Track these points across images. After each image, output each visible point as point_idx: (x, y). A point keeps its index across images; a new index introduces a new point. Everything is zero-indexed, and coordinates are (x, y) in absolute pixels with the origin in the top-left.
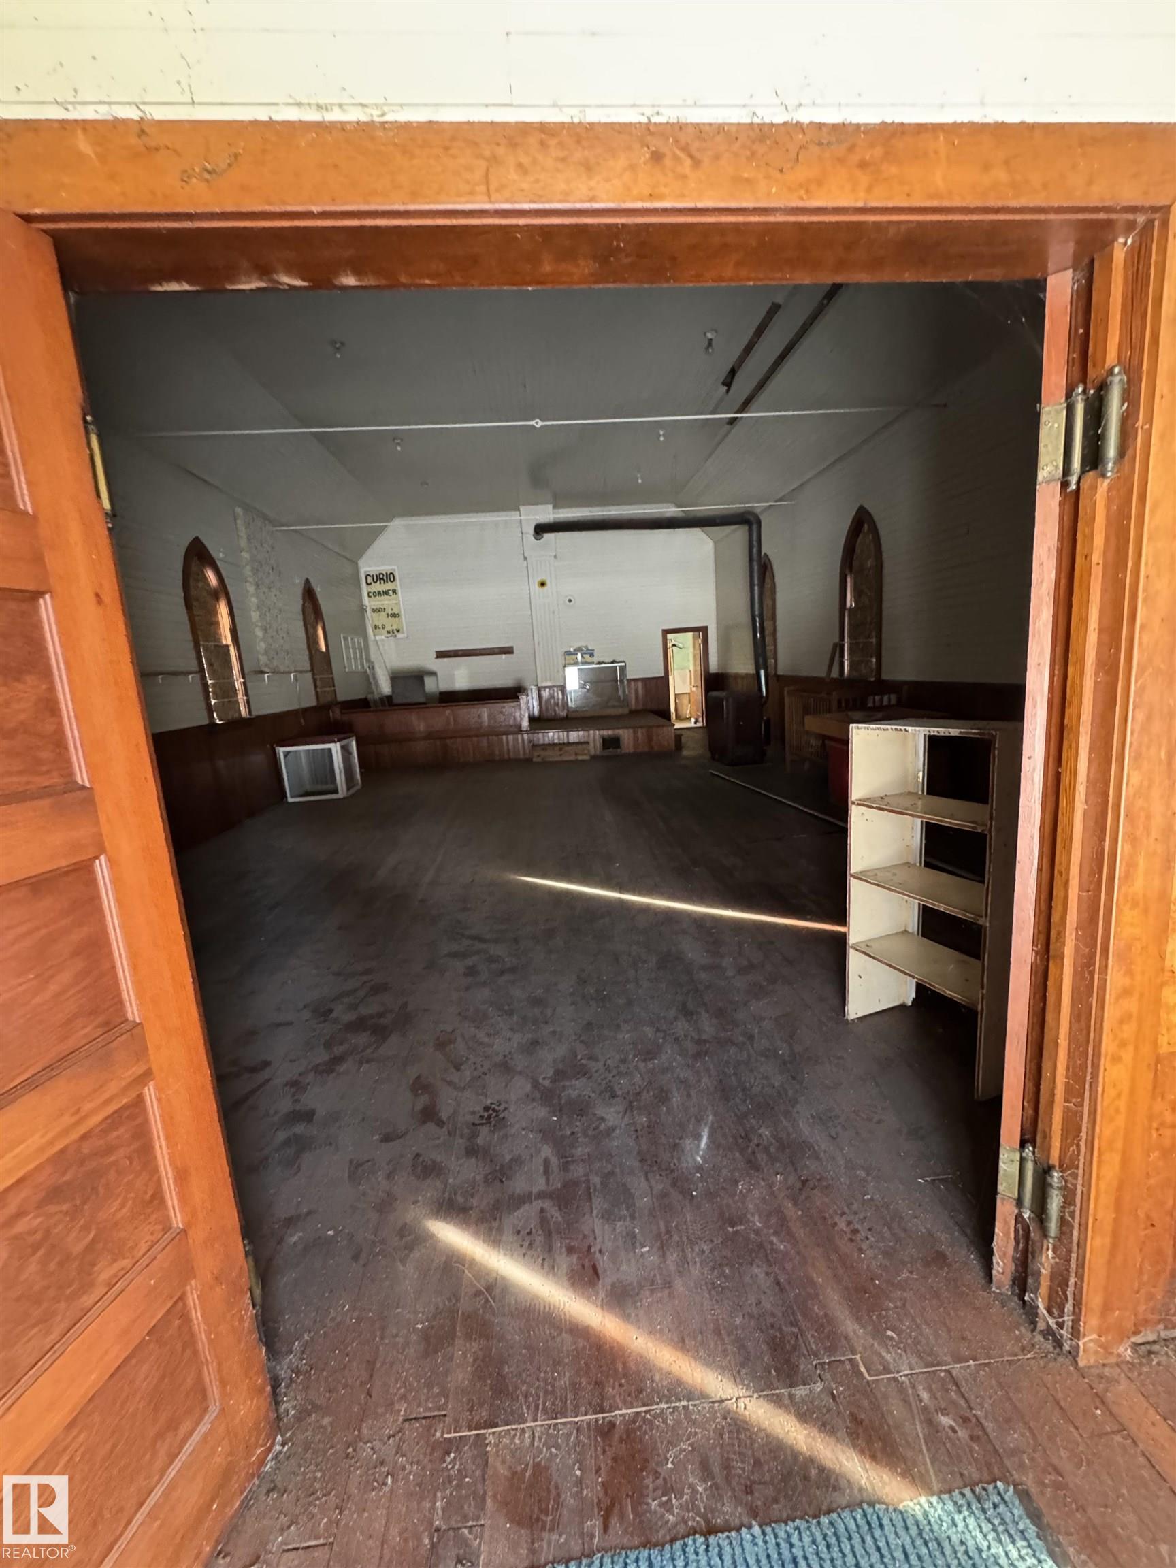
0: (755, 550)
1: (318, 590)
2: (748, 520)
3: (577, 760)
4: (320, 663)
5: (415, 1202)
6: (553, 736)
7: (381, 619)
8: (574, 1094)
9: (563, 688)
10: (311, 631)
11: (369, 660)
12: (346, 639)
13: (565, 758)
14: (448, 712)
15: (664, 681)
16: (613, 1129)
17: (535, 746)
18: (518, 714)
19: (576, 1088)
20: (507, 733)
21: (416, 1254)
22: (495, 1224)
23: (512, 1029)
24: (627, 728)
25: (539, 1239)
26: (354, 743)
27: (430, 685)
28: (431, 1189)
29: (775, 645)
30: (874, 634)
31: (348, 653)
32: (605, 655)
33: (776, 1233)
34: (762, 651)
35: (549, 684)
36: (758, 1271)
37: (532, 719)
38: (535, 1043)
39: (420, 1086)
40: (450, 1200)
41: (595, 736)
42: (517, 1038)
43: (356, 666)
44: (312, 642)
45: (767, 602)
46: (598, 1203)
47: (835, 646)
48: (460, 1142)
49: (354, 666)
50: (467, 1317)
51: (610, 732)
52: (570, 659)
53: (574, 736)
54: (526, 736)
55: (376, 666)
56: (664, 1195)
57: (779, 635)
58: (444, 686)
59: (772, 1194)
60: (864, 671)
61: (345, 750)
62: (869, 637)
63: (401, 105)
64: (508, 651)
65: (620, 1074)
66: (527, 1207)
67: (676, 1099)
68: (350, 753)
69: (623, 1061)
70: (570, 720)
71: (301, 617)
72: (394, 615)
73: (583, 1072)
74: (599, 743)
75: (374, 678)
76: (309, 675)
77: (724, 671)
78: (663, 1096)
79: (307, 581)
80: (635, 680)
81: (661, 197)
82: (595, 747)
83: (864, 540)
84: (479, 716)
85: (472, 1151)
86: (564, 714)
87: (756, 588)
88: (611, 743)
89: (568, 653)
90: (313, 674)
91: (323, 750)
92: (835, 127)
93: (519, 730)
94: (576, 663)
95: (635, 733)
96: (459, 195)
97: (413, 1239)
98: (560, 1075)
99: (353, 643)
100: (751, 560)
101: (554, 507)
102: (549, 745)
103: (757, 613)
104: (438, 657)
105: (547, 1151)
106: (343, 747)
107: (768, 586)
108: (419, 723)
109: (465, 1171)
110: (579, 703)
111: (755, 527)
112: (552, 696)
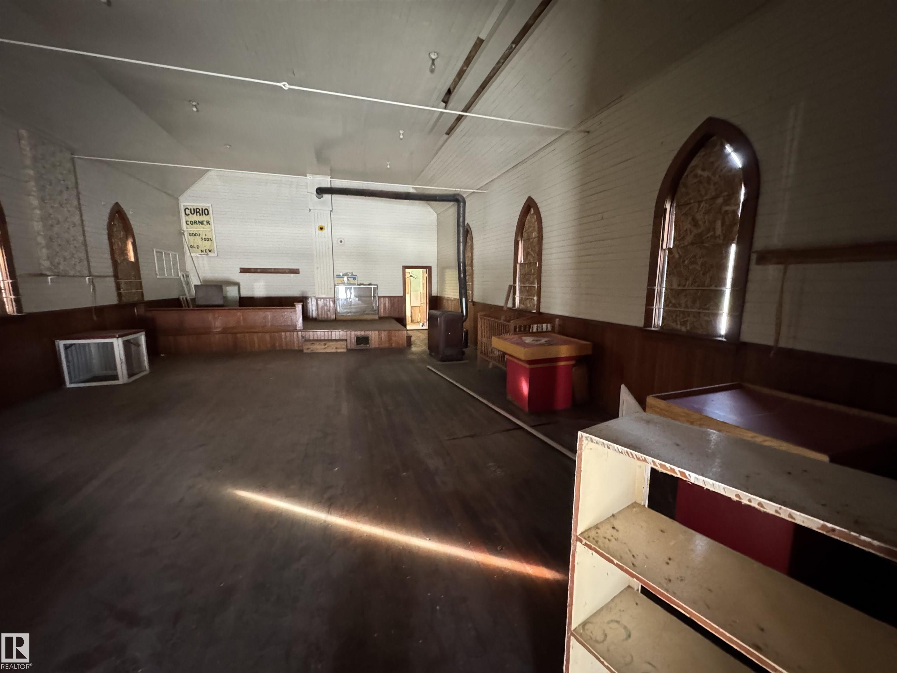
0: (461, 219)
1: (129, 213)
2: (457, 199)
3: (336, 352)
4: (126, 270)
6: (320, 334)
7: (197, 241)
9: (334, 300)
10: (117, 242)
12: (159, 253)
13: (328, 350)
17: (307, 340)
18: (294, 317)
20: (285, 331)
24: (374, 330)
26: (142, 337)
29: (472, 283)
30: (536, 281)
31: (160, 264)
32: (364, 280)
34: (464, 285)
35: (324, 296)
41: (351, 335)
43: (169, 275)
44: (118, 253)
45: (468, 254)
47: (510, 286)
49: (167, 274)
51: (362, 333)
52: (340, 280)
54: (300, 333)
55: (191, 275)
57: (475, 275)
58: (245, 293)
60: (529, 305)
61: (131, 343)
62: (533, 283)
64: (295, 271)
68: (137, 346)
70: (336, 322)
71: (106, 232)
72: (207, 239)
74: (354, 340)
75: (188, 284)
76: (112, 279)
77: (441, 296)
79: (117, 204)
80: (384, 297)
82: (351, 343)
83: (531, 218)
86: (333, 317)
87: (461, 244)
88: (363, 340)
89: (339, 276)
90: (117, 279)
93: (295, 329)
94: (343, 283)
95: (380, 334)
99: (167, 257)
100: (458, 226)
101: (331, 177)
102: (317, 340)
103: (461, 260)
104: (242, 272)
106: (127, 342)
107: (469, 244)
111: (462, 205)
112: (325, 305)
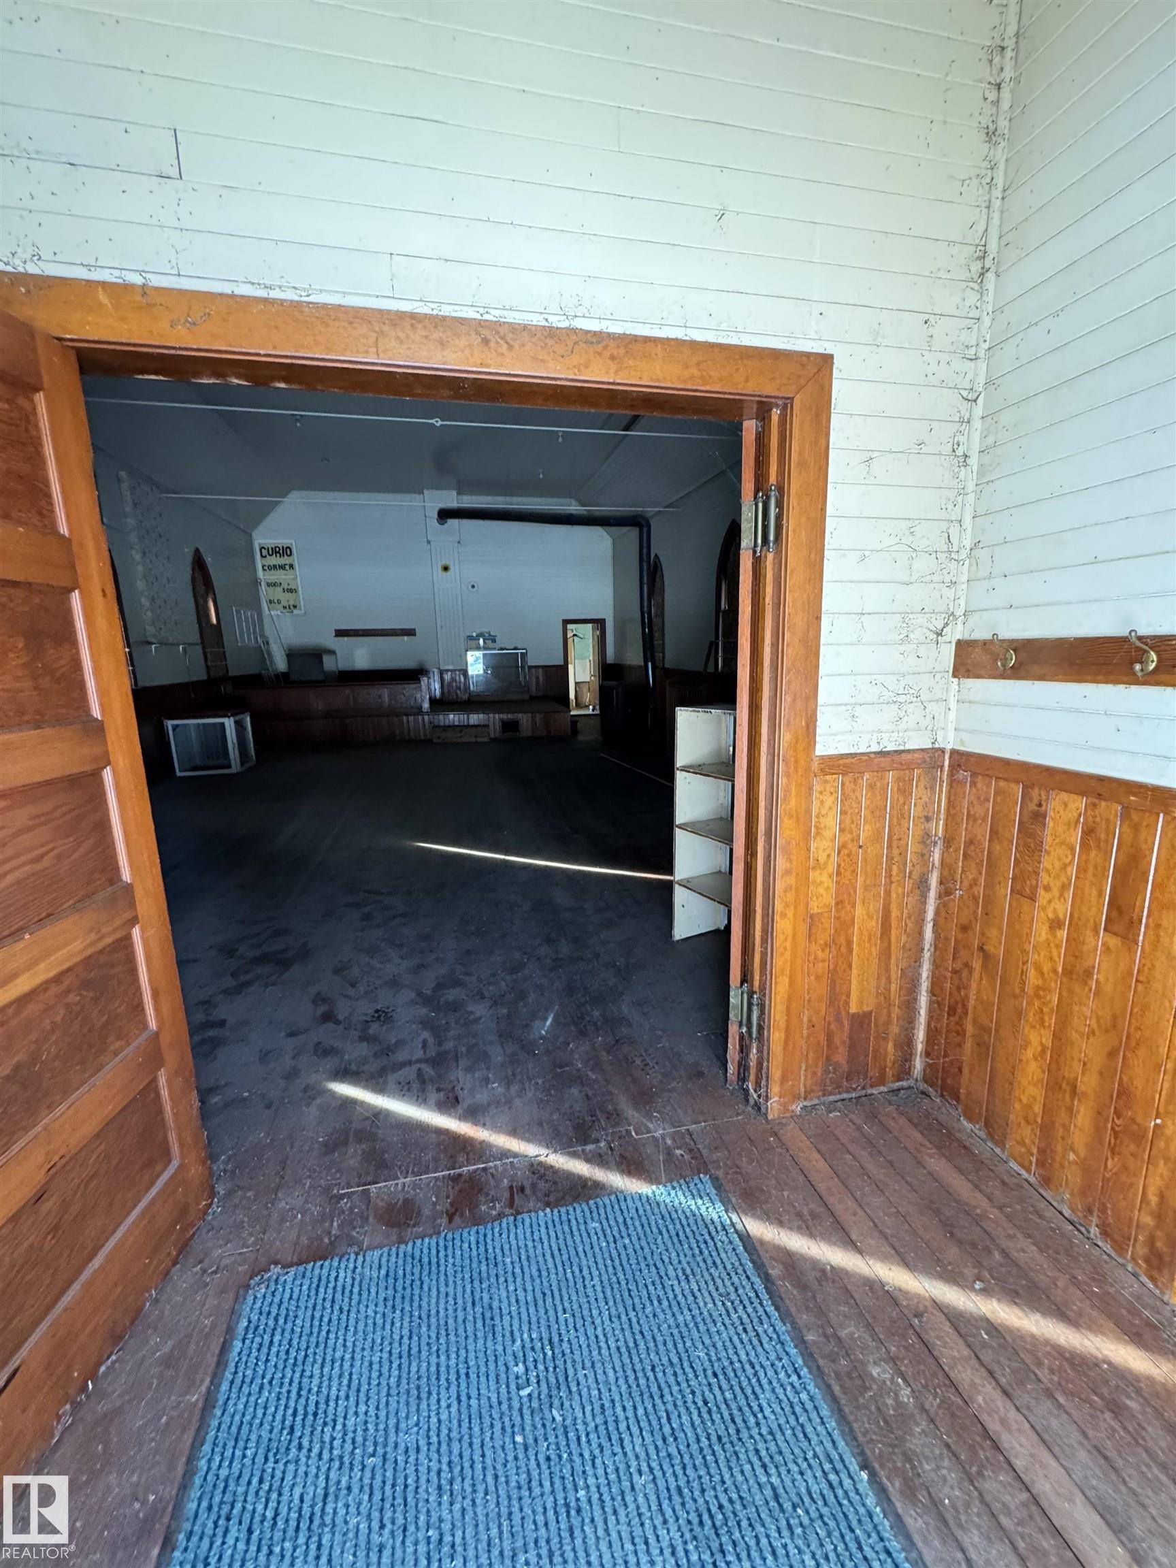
0: (645, 551)
1: (209, 560)
2: (638, 522)
3: (476, 743)
4: (211, 636)
5: (317, 1072)
6: (453, 718)
7: (278, 593)
8: (451, 998)
9: (465, 672)
10: (201, 601)
11: (263, 635)
12: (238, 612)
13: (466, 740)
14: (347, 691)
15: (563, 669)
16: (480, 1018)
17: (436, 727)
18: (418, 696)
19: (452, 994)
20: (407, 715)
21: (318, 1101)
22: (381, 1080)
23: (401, 958)
24: (526, 712)
25: (415, 1086)
26: (248, 719)
27: (329, 663)
28: (330, 1063)
29: (663, 640)
31: (241, 626)
32: (507, 641)
33: (592, 1070)
34: (650, 646)
35: (451, 667)
36: (575, 1091)
37: (433, 701)
38: (421, 967)
39: (318, 999)
40: (346, 1069)
41: (495, 719)
42: (406, 964)
43: (249, 639)
44: (202, 614)
45: (657, 600)
46: (463, 1063)
47: (711, 643)
48: (355, 1034)
49: (248, 640)
50: (357, 1132)
51: (510, 716)
52: (473, 643)
53: (475, 718)
54: (426, 717)
55: (271, 641)
56: (514, 1054)
57: (666, 631)
58: (343, 665)
59: (594, 1049)
60: (734, 668)
61: (239, 725)
63: (321, 291)
64: (410, 633)
65: (490, 984)
66: (407, 1069)
67: (532, 998)
68: (245, 729)
69: (494, 975)
70: (472, 702)
71: (190, 588)
72: (290, 591)
73: (458, 983)
74: (498, 726)
75: (269, 653)
76: (199, 648)
77: (619, 662)
78: (522, 996)
79: (197, 552)
80: (537, 667)
81: (488, 366)
82: (495, 730)
83: (736, 548)
84: (380, 697)
85: (364, 1038)
86: (466, 697)
87: (645, 586)
88: (510, 726)
89: (470, 638)
90: (204, 648)
91: (214, 724)
92: (595, 334)
93: (419, 710)
94: (478, 648)
95: (533, 718)
96: (358, 352)
97: (314, 1093)
98: (440, 986)
99: (246, 618)
100: (641, 560)
101: (459, 494)
102: (449, 726)
103: (646, 610)
104: (337, 635)
105: (426, 1034)
106: (236, 722)
107: (658, 585)
108: (317, 702)
109: (356, 1051)
110: (481, 688)
111: (645, 529)
112: (453, 680)
